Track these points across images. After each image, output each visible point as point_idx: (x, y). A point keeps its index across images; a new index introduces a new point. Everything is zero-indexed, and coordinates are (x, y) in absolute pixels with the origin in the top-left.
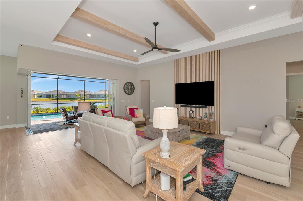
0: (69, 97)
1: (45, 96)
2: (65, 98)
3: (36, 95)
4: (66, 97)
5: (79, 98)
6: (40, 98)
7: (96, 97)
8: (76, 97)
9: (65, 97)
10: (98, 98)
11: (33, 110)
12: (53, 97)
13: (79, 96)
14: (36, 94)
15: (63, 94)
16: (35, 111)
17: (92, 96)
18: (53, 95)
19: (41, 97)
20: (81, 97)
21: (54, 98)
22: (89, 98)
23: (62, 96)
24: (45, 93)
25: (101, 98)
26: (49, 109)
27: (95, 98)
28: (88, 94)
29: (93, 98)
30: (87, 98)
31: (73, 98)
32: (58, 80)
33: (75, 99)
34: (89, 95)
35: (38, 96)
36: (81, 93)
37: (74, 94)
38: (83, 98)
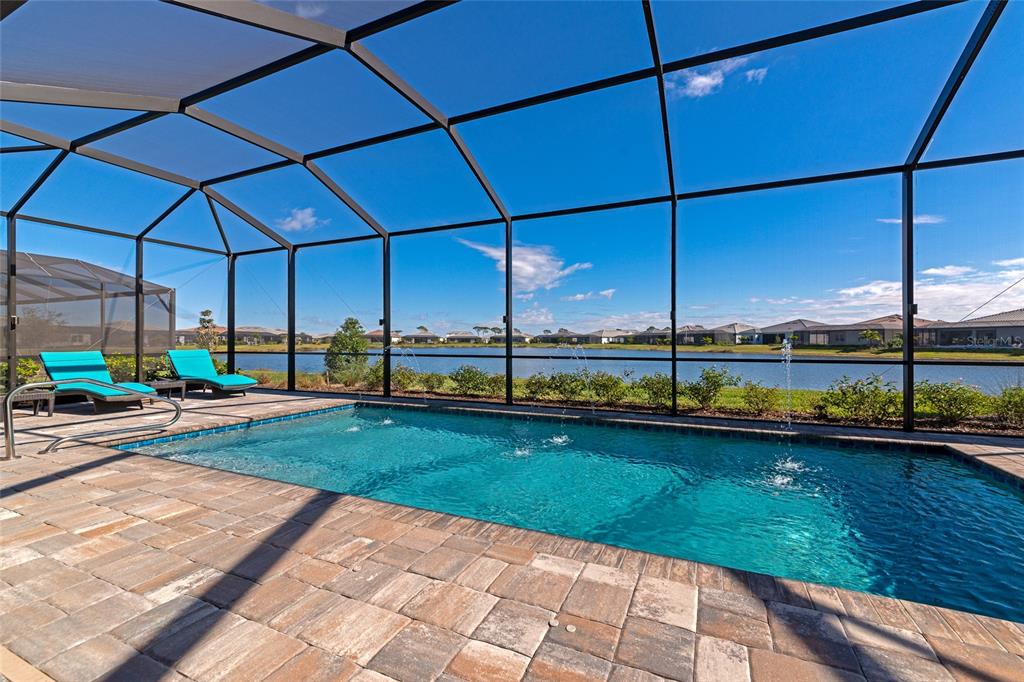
2: (822, 344)
4: (827, 339)
9: (820, 339)
15: (816, 332)
20: (887, 340)
24: (762, 329)
31: (853, 346)
34: (926, 335)
37: (855, 330)
38: (894, 346)
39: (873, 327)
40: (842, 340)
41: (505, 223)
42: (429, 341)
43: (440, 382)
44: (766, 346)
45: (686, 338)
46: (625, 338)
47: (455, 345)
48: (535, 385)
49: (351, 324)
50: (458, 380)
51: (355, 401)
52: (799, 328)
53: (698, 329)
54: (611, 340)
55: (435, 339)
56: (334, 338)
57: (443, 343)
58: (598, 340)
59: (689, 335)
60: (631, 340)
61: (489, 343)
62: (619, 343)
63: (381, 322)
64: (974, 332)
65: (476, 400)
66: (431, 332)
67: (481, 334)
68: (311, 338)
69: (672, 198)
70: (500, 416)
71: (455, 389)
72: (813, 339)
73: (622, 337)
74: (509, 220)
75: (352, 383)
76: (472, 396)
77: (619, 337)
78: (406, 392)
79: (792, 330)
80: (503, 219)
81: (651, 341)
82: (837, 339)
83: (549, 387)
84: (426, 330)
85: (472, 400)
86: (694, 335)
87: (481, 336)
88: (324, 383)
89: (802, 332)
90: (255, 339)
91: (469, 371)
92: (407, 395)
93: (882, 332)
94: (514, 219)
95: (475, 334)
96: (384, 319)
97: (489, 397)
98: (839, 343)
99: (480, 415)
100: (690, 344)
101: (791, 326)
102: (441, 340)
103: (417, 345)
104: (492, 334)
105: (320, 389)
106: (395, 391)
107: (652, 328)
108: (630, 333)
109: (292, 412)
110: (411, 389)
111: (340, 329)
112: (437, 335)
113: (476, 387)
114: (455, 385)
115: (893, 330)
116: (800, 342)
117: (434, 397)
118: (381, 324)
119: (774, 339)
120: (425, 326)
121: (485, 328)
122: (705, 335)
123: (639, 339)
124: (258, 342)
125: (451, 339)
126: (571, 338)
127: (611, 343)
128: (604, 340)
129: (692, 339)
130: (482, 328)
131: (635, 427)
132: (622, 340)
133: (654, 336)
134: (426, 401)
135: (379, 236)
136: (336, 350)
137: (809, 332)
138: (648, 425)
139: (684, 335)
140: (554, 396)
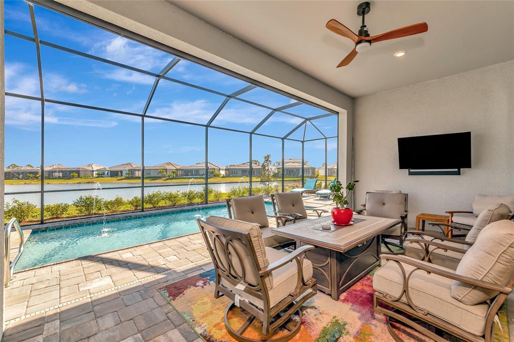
0: (147, 174)
1: (109, 173)
3: (94, 173)
5: (164, 177)
6: (101, 177)
8: (160, 175)
10: (195, 175)
11: (77, 206)
12: (122, 175)
13: (165, 173)
14: (95, 171)
16: (84, 209)
17: (185, 172)
18: (121, 172)
19: (103, 176)
21: (123, 177)
22: (182, 177)
23: (137, 172)
25: (201, 175)
26: (118, 202)
27: (191, 177)
28: (179, 170)
29: (187, 175)
30: (177, 176)
32: (143, 119)
33: (157, 177)
35: (98, 174)
36: (167, 168)
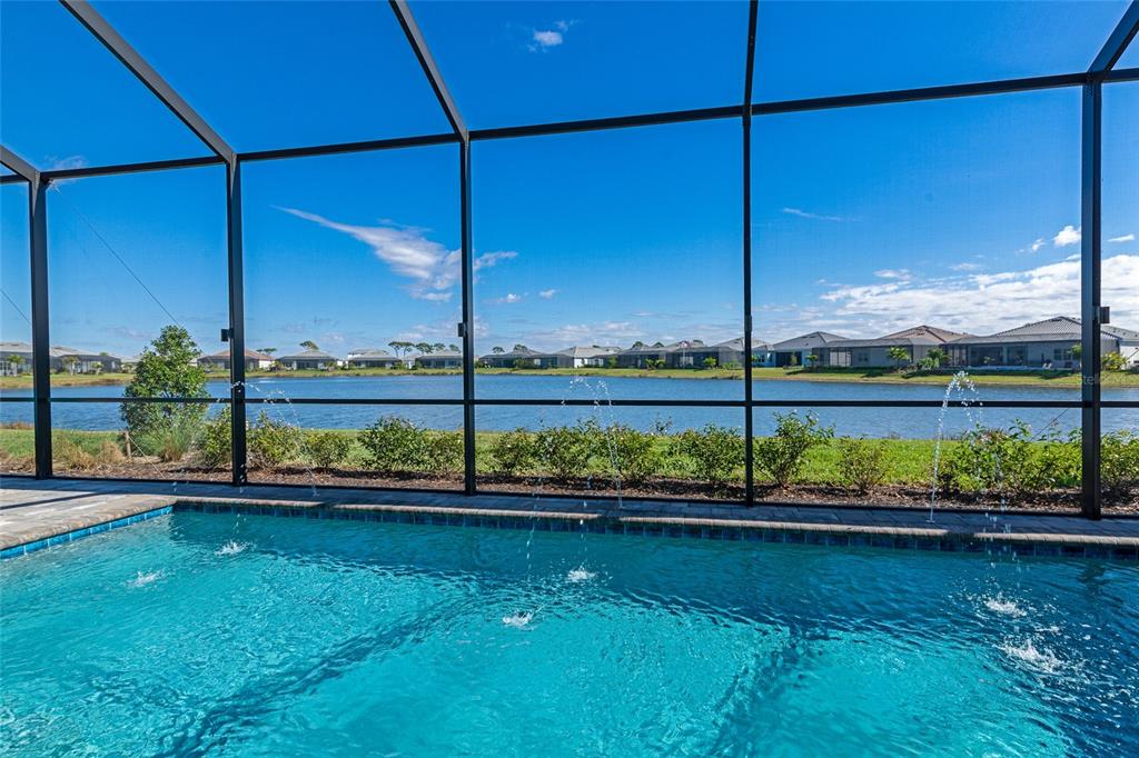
1: (774, 358)
2: (844, 365)
4: (849, 359)
5: (904, 368)
6: (760, 366)
7: (1001, 359)
8: (891, 363)
9: (841, 359)
10: (1011, 362)
12: (799, 363)
13: (907, 358)
15: (838, 350)
17: (973, 353)
18: (799, 355)
19: (762, 364)
20: (916, 360)
21: (801, 368)
23: (833, 355)
24: (774, 346)
25: (1032, 363)
27: (995, 368)
28: (954, 346)
29: (981, 363)
30: (946, 365)
31: (879, 368)
33: (882, 369)
34: (957, 352)
36: (916, 343)
37: (881, 347)
38: (923, 368)
39: (900, 343)
40: (866, 359)
41: (458, 144)
42: (320, 366)
43: (342, 451)
44: (781, 369)
45: (683, 359)
46: (606, 359)
47: (362, 372)
48: (513, 453)
49: (172, 339)
50: (374, 446)
51: (174, 499)
52: (818, 344)
53: (697, 345)
54: (586, 362)
55: (330, 362)
56: (141, 365)
57: (343, 368)
58: (569, 362)
59: (688, 355)
60: (613, 362)
61: (414, 368)
62: (597, 366)
63: (225, 335)
64: (1005, 350)
65: (408, 484)
66: (322, 352)
67: (401, 355)
68: (118, 362)
69: (744, 111)
70: (457, 519)
71: (369, 464)
72: (834, 359)
73: (602, 357)
74: (466, 137)
75: (176, 456)
76: (402, 475)
77: (597, 357)
78: (278, 471)
79: (810, 347)
80: (457, 137)
81: (640, 362)
82: (860, 360)
83: (534, 454)
84: (315, 347)
85: (399, 484)
86: (693, 354)
87: (401, 357)
88: (119, 456)
89: (821, 349)
90: (13, 365)
91: (392, 428)
92: (280, 479)
93: (910, 348)
94: (474, 135)
95: (392, 354)
96: (232, 330)
97: (432, 477)
98: (862, 364)
99: (419, 518)
100: (688, 367)
101: (808, 340)
102: (340, 364)
103: (301, 373)
104: (416, 353)
105: (109, 473)
106: (257, 468)
107: (639, 344)
108: (611, 352)
109: (27, 538)
110: (287, 463)
111: (153, 349)
112: (333, 356)
113: (406, 458)
114: (367, 454)
115: (922, 346)
116: (818, 363)
117: (331, 481)
118: (224, 339)
119: (790, 359)
120: (313, 341)
121: (408, 344)
122: (707, 355)
123: (624, 360)
124: (20, 371)
125: (356, 363)
126: (532, 359)
127: (587, 366)
128: (578, 363)
129: (691, 360)
130: (401, 344)
131: (694, 531)
132: (601, 362)
133: (642, 356)
134: (315, 492)
135: (219, 159)
136: (143, 390)
137: (829, 349)
138: (716, 526)
139: (680, 355)
140: (541, 469)
